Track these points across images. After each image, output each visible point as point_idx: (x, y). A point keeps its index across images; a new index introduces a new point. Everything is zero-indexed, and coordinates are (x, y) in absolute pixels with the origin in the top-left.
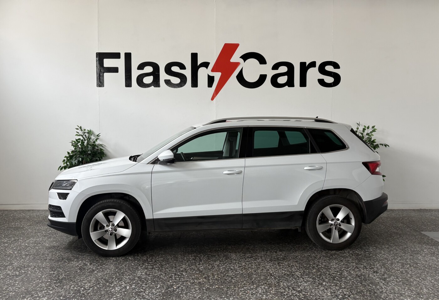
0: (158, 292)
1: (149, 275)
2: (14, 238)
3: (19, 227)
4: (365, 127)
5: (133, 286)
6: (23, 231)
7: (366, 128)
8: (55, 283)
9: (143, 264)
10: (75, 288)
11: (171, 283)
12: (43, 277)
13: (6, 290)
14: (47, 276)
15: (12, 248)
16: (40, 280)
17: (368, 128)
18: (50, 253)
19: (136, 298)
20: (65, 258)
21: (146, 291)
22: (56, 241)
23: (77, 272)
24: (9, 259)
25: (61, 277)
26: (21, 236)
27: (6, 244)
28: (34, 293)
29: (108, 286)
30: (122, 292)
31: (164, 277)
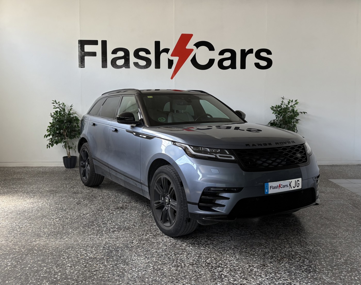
0: (136, 215)
1: (128, 206)
2: (20, 185)
3: (21, 178)
4: (290, 100)
5: (118, 212)
6: (25, 181)
7: (290, 102)
8: (61, 211)
9: (123, 200)
10: (77, 214)
11: (145, 210)
12: (51, 208)
13: (27, 215)
14: (54, 208)
15: (21, 191)
16: (50, 210)
17: (292, 101)
18: (51, 194)
19: (122, 219)
20: (64, 197)
21: (127, 215)
22: (53, 187)
23: (75, 205)
24: (22, 198)
25: (64, 208)
26: (25, 184)
27: (16, 189)
28: (49, 217)
29: (100, 213)
30: (110, 216)
31: (140, 207)
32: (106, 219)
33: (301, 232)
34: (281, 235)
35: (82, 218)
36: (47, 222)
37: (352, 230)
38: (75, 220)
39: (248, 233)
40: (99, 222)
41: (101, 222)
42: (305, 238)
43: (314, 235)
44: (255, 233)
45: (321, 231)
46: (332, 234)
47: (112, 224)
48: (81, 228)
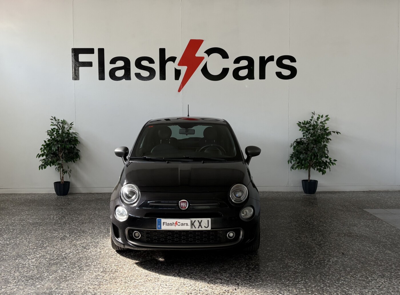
17: (322, 117)
32: (91, 260)
33: (325, 278)
34: (299, 281)
35: (63, 259)
36: (21, 264)
37: (389, 276)
38: (54, 260)
39: (259, 280)
40: (82, 264)
41: (84, 263)
42: (329, 286)
43: (340, 283)
44: (267, 279)
45: (350, 277)
46: (364, 280)
47: (96, 267)
48: (59, 271)
